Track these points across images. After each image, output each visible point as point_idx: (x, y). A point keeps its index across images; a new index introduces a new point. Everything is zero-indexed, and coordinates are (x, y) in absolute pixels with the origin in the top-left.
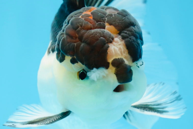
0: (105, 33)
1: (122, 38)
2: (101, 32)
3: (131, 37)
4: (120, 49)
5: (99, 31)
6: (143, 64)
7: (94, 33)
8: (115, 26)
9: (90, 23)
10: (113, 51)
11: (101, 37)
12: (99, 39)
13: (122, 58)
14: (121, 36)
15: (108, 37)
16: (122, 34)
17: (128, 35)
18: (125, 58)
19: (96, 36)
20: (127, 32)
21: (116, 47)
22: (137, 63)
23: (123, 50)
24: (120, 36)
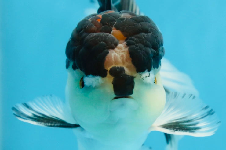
0: (108, 37)
1: (127, 45)
2: (103, 35)
3: (137, 44)
4: (122, 56)
5: (102, 35)
6: (149, 76)
7: (95, 36)
8: (123, 31)
9: (95, 26)
10: (113, 58)
11: (102, 41)
12: (100, 43)
13: (123, 67)
14: (127, 42)
15: (110, 43)
16: (129, 40)
17: (135, 42)
18: (127, 67)
19: (96, 40)
20: (134, 39)
21: (118, 54)
22: (141, 74)
23: (125, 58)
24: (125, 43)
